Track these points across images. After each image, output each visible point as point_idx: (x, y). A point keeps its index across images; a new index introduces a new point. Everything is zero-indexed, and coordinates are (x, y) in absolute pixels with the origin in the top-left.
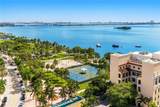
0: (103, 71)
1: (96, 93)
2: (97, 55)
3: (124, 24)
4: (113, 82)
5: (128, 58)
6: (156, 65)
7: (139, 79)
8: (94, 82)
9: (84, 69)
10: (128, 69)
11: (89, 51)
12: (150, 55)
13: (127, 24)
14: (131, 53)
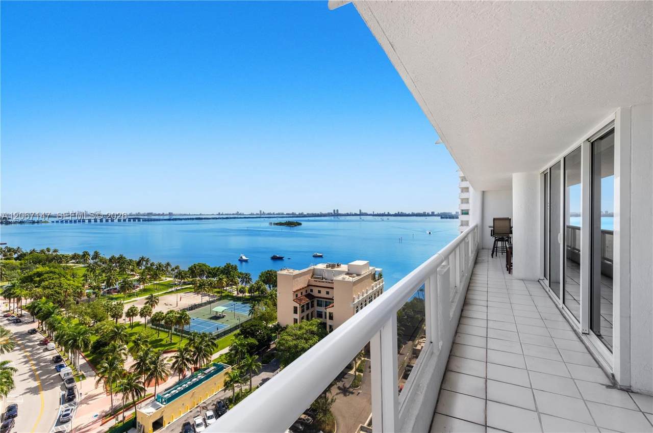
0: (262, 308)
1: (252, 350)
2: (246, 278)
3: (289, 216)
4: (283, 324)
5: (308, 277)
6: (355, 283)
7: (329, 310)
8: (246, 330)
9: (219, 308)
10: (310, 296)
11: (228, 271)
12: (344, 268)
13: (294, 215)
14: (312, 267)
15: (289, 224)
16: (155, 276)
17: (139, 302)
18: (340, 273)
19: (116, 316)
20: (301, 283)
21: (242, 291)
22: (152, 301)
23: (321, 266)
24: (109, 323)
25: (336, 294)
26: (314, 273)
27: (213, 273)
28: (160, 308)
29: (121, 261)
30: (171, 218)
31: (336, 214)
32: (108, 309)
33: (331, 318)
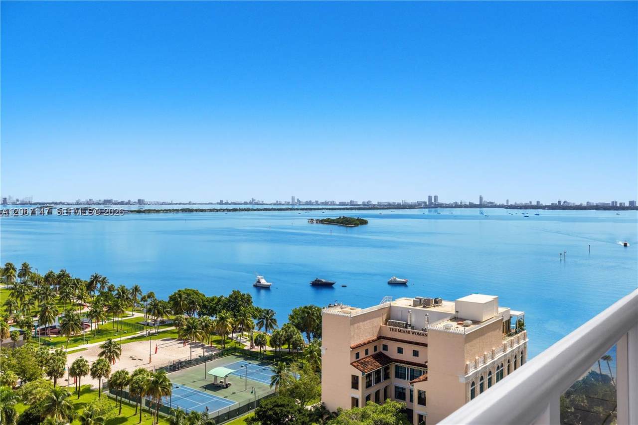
2: (266, 319)
4: (332, 407)
5: (379, 322)
8: (266, 413)
9: (220, 371)
10: (381, 358)
11: (235, 305)
12: (448, 307)
13: (353, 206)
15: (345, 222)
16: (115, 309)
17: (90, 352)
18: (441, 316)
19: (55, 373)
20: (366, 333)
21: (259, 342)
22: (110, 352)
23: (403, 303)
24: (43, 386)
25: (432, 356)
26: (390, 316)
27: (210, 307)
28: (122, 365)
29: (61, 281)
30: (142, 210)
31: (433, 205)
32: (43, 361)
33: (422, 401)
